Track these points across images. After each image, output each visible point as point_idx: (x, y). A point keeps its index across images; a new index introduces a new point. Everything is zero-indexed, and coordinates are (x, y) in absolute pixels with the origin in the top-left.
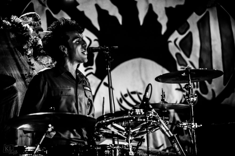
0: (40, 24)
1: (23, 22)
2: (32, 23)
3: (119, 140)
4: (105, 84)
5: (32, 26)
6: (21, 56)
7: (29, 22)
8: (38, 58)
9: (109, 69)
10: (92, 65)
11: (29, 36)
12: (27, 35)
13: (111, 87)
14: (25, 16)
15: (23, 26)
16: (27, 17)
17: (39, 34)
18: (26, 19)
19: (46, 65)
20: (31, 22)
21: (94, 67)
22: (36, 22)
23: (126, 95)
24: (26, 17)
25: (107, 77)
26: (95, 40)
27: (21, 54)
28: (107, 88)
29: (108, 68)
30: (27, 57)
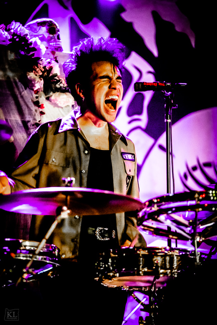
0: (59, 38)
1: (31, 34)
2: (45, 36)
3: (178, 241)
4: (161, 147)
5: (45, 43)
6: (23, 91)
7: (41, 35)
8: (51, 96)
9: (169, 121)
10: (140, 113)
11: (39, 59)
12: (35, 56)
13: (171, 153)
14: (34, 24)
15: (30, 41)
16: (38, 26)
17: (55, 56)
18: (36, 30)
19: (64, 108)
20: (43, 35)
21: (144, 117)
22: (51, 36)
23: (194, 168)
24: (35, 27)
25: (164, 136)
26: (149, 72)
27: (23, 87)
28: (164, 154)
29: (167, 119)
30: (33, 93)
